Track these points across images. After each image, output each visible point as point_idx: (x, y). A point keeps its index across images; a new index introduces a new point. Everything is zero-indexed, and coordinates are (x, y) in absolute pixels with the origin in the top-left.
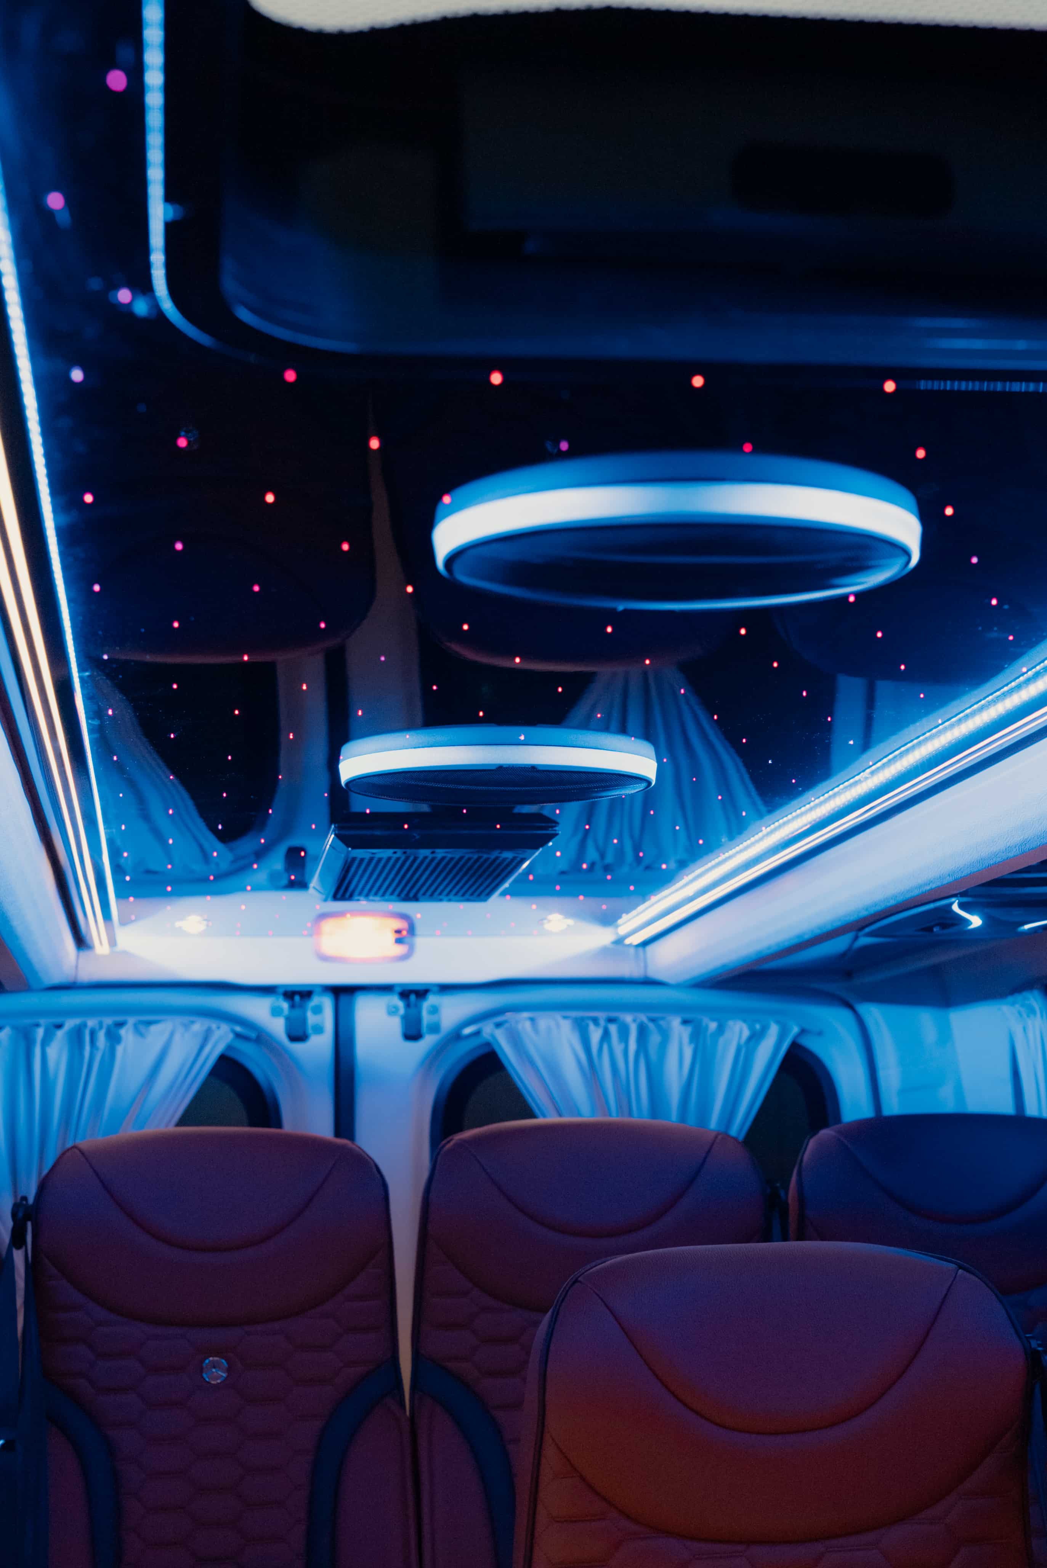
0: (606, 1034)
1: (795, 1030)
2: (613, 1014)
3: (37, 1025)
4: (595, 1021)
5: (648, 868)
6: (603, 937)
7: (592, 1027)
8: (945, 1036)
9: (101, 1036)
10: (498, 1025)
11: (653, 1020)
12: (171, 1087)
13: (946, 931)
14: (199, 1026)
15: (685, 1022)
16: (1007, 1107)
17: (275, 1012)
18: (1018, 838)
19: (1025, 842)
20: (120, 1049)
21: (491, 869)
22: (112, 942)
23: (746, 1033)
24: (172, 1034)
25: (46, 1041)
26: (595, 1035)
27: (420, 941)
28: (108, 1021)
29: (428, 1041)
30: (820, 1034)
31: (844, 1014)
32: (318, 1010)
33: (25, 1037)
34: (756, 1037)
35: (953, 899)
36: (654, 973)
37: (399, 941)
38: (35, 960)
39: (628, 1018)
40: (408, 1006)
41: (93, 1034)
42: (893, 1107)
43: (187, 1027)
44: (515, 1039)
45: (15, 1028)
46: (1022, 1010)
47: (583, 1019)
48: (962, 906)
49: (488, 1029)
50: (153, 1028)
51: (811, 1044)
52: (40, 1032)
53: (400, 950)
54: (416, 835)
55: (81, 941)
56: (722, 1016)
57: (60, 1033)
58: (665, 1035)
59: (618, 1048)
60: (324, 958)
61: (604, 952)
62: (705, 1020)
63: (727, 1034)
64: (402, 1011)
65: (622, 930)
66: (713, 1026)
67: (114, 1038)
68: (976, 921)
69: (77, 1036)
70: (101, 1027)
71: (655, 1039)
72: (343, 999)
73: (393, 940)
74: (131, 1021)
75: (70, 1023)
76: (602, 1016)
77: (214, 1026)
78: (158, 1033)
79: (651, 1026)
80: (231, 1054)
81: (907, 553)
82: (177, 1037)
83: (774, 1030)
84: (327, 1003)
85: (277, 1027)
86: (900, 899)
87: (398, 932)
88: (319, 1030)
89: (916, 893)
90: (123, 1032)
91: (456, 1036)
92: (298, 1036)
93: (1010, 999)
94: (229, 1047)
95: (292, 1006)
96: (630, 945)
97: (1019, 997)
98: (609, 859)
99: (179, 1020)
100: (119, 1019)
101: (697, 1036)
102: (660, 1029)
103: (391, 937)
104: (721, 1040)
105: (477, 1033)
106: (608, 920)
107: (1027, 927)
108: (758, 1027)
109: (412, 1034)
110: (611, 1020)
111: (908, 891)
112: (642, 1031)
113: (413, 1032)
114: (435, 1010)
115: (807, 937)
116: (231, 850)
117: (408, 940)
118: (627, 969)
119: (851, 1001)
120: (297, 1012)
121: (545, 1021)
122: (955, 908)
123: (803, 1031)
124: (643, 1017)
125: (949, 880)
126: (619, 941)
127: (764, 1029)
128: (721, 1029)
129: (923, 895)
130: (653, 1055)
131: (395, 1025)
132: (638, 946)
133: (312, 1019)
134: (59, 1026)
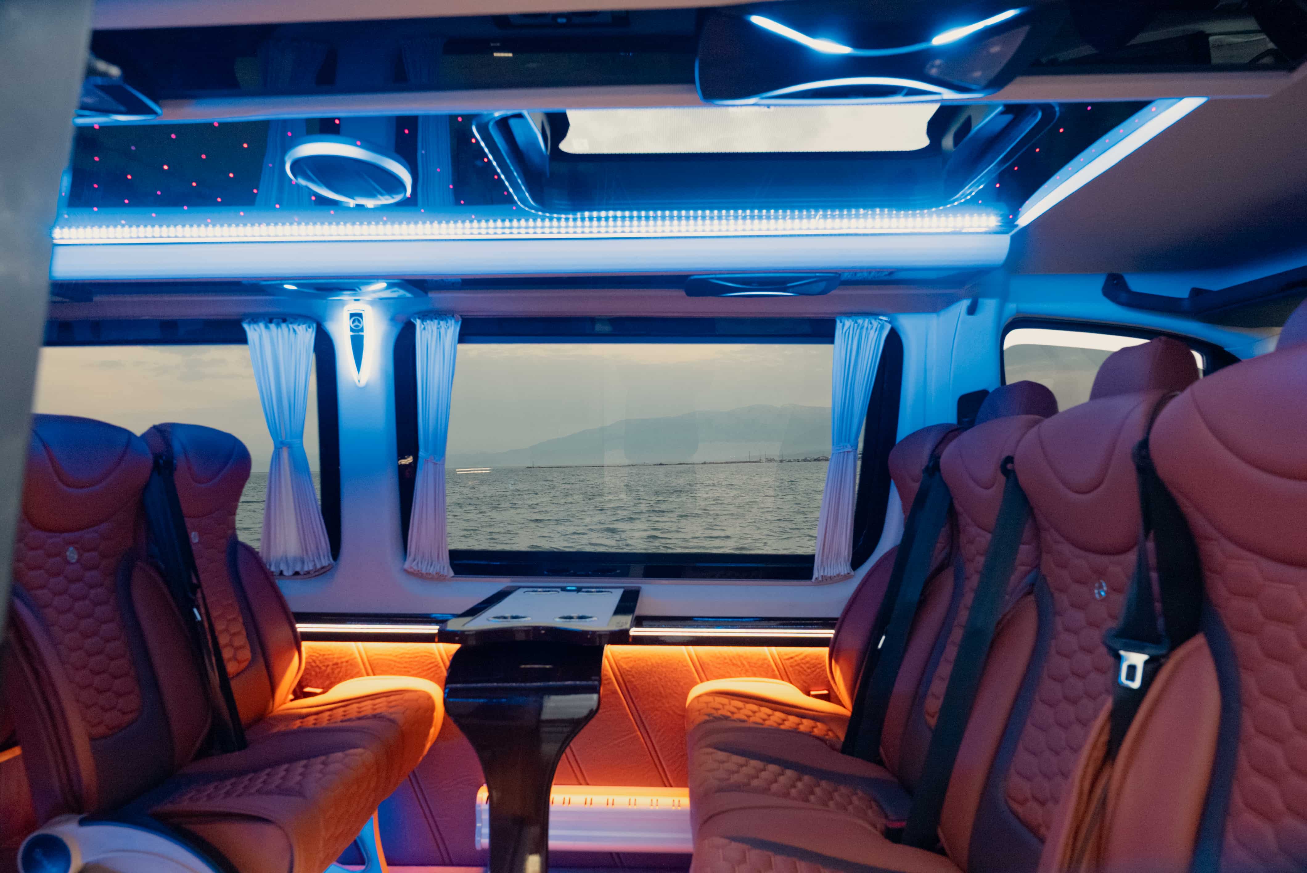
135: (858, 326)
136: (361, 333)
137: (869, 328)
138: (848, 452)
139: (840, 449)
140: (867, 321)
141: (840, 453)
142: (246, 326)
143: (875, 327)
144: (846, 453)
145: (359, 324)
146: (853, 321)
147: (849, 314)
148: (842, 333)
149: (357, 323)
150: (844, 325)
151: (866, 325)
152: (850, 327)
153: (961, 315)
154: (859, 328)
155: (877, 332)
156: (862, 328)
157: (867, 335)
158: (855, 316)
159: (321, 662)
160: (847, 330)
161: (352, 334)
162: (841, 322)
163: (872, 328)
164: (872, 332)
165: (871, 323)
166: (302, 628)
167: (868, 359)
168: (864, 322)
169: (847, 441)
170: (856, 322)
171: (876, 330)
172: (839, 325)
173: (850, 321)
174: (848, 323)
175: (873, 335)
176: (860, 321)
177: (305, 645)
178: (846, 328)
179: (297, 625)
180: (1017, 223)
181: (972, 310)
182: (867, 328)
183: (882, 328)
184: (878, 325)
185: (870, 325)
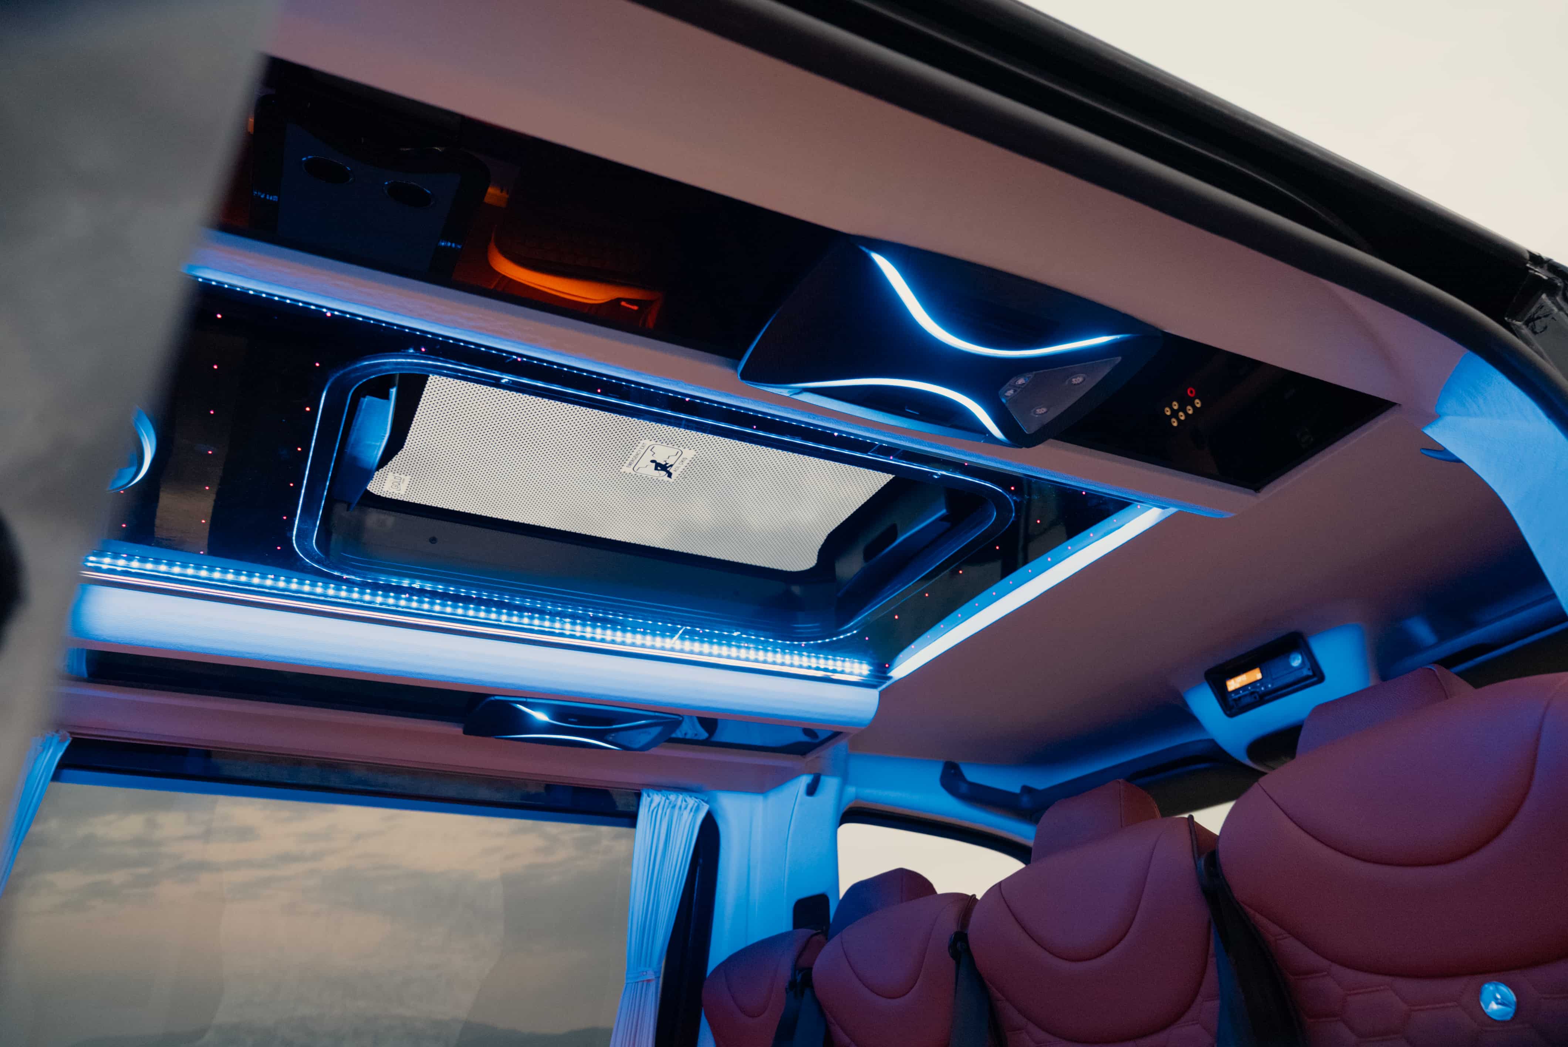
135: (670, 803)
137: (683, 806)
138: (649, 981)
139: (638, 977)
140: (681, 797)
141: (638, 982)
143: (690, 806)
144: (645, 983)
146: (664, 796)
147: (659, 788)
148: (649, 810)
150: (651, 802)
151: (679, 803)
152: (659, 804)
153: (799, 795)
154: (671, 806)
155: (692, 814)
156: (674, 807)
157: (680, 815)
158: (665, 790)
160: (655, 808)
162: (649, 796)
163: (686, 808)
164: (686, 814)
165: (685, 801)
167: (680, 848)
168: (678, 798)
169: (647, 965)
170: (667, 798)
171: (691, 810)
172: (645, 800)
173: (660, 795)
174: (657, 798)
175: (686, 816)
176: (672, 797)
178: (654, 805)
180: (891, 674)
181: (812, 790)
182: (680, 807)
183: (698, 809)
184: (694, 804)
185: (684, 803)
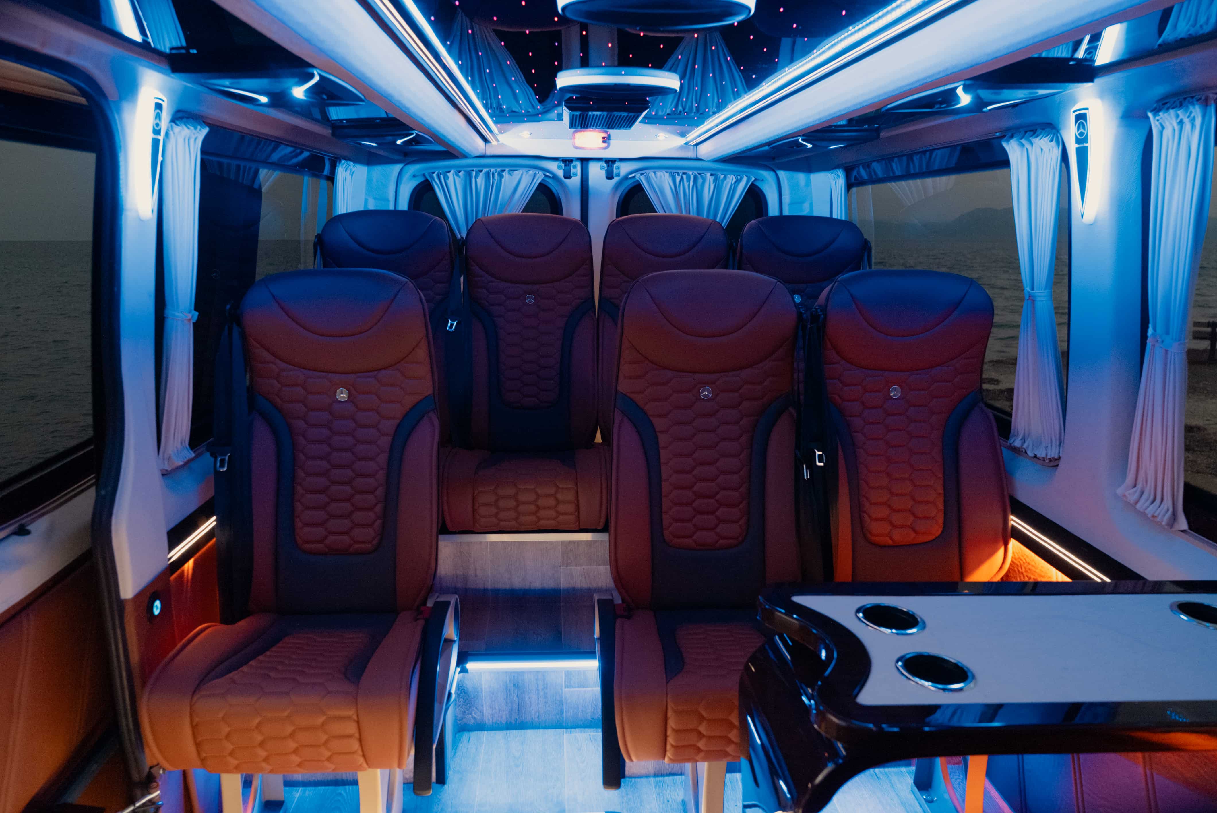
0: (682, 178)
1: (753, 179)
2: (685, 171)
3: (473, 171)
4: (678, 174)
5: (702, 114)
6: (681, 141)
7: (677, 176)
8: (808, 183)
9: (496, 175)
10: (642, 174)
11: (699, 174)
12: (521, 196)
13: (799, 148)
14: (532, 172)
15: (711, 175)
16: (828, 215)
17: (559, 167)
18: (818, 117)
19: (820, 119)
20: (503, 180)
21: (630, 119)
22: (497, 140)
23: (734, 180)
24: (522, 175)
25: (476, 177)
26: (678, 179)
27: (612, 142)
28: (499, 169)
29: (616, 179)
30: (762, 180)
31: (772, 174)
32: (575, 167)
33: (469, 174)
34: (738, 181)
35: (799, 138)
36: (699, 156)
37: (604, 142)
38: (465, 149)
39: (691, 173)
40: (608, 166)
41: (493, 174)
42: (786, 212)
43: (527, 172)
44: (648, 179)
45: (465, 171)
46: (835, 176)
47: (673, 173)
48: (803, 140)
49: (638, 175)
50: (515, 172)
51: (758, 184)
52: (474, 173)
53: (605, 145)
54: (595, 106)
55: (486, 140)
56: (726, 173)
57: (481, 174)
58: (704, 180)
59: (686, 184)
60: (576, 148)
61: (681, 148)
62: (719, 174)
63: (728, 180)
64: (606, 168)
65: (689, 139)
66: (722, 176)
67: (501, 176)
68: (810, 146)
69: (487, 174)
70: (496, 172)
71: (700, 181)
72: (584, 163)
73: (601, 141)
74: (507, 170)
75: (485, 170)
76: (681, 172)
77: (537, 172)
78: (517, 174)
79: (699, 175)
80: (544, 183)
81: (750, 11)
82: (524, 176)
83: (745, 179)
84: (578, 164)
85: (560, 173)
86: (779, 136)
87: (604, 138)
88: (575, 175)
89: (784, 134)
90: (504, 174)
91: (626, 178)
92: (568, 176)
93: (832, 171)
94: (543, 180)
95: (565, 166)
96: (691, 145)
97: (835, 171)
98: (687, 110)
99: (525, 169)
100: (503, 169)
101: (715, 181)
102: (702, 177)
103: (601, 140)
104: (725, 182)
105: (634, 177)
106: (683, 135)
107: (831, 147)
108: (739, 177)
109: (610, 177)
110: (684, 173)
111: (782, 134)
112: (695, 178)
113: (610, 176)
114: (618, 168)
115: (749, 147)
116: (543, 106)
117: (607, 141)
118: (690, 154)
119: (775, 169)
120: (568, 168)
121: (659, 173)
122: (800, 140)
123: (756, 179)
124: (696, 172)
125: (795, 131)
126: (687, 144)
127: (741, 178)
128: (725, 178)
129: (787, 135)
130: (699, 187)
131: (603, 173)
132: (694, 145)
133: (573, 170)
134: (481, 171)
136: (1085, 145)
142: (1004, 144)
145: (1083, 131)
149: (1081, 130)
159: (1026, 571)
161: (1077, 146)
166: (1014, 521)
177: (1013, 544)
179: (1012, 517)
